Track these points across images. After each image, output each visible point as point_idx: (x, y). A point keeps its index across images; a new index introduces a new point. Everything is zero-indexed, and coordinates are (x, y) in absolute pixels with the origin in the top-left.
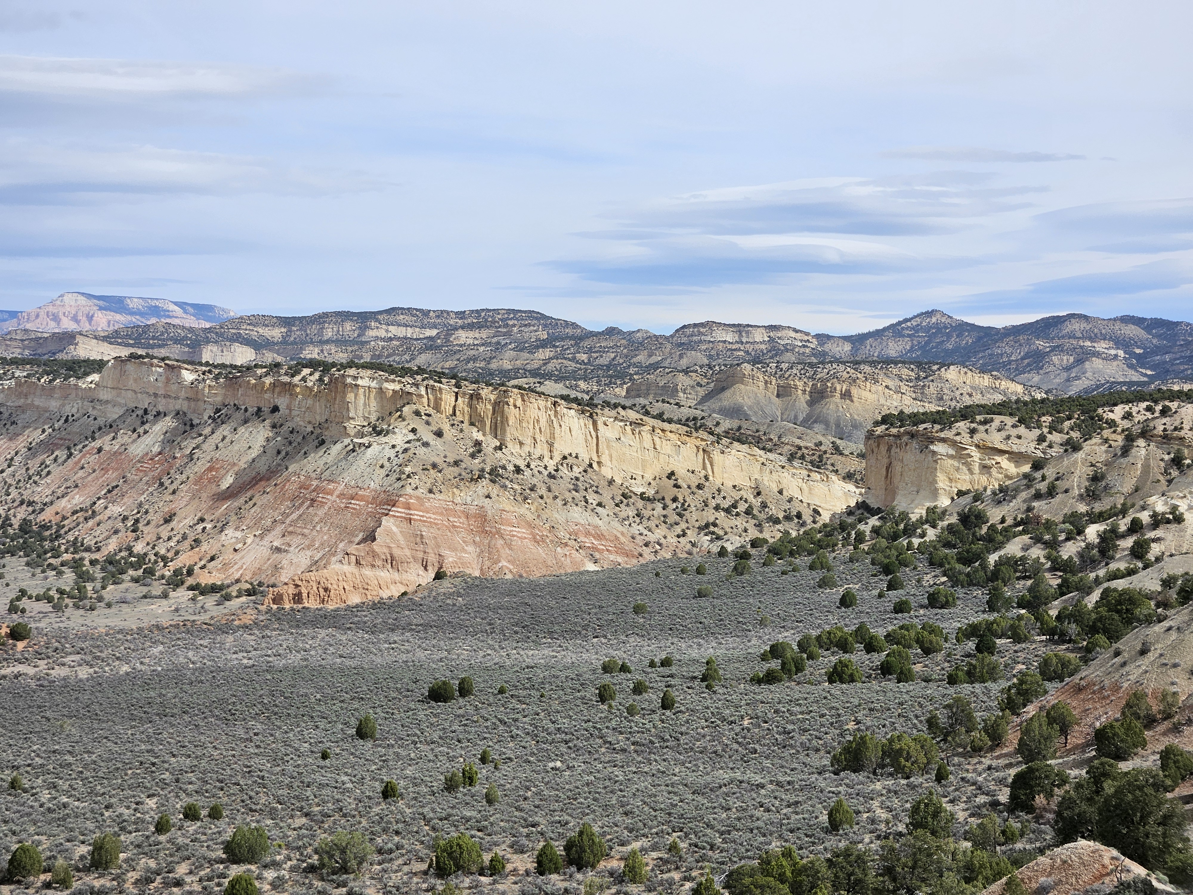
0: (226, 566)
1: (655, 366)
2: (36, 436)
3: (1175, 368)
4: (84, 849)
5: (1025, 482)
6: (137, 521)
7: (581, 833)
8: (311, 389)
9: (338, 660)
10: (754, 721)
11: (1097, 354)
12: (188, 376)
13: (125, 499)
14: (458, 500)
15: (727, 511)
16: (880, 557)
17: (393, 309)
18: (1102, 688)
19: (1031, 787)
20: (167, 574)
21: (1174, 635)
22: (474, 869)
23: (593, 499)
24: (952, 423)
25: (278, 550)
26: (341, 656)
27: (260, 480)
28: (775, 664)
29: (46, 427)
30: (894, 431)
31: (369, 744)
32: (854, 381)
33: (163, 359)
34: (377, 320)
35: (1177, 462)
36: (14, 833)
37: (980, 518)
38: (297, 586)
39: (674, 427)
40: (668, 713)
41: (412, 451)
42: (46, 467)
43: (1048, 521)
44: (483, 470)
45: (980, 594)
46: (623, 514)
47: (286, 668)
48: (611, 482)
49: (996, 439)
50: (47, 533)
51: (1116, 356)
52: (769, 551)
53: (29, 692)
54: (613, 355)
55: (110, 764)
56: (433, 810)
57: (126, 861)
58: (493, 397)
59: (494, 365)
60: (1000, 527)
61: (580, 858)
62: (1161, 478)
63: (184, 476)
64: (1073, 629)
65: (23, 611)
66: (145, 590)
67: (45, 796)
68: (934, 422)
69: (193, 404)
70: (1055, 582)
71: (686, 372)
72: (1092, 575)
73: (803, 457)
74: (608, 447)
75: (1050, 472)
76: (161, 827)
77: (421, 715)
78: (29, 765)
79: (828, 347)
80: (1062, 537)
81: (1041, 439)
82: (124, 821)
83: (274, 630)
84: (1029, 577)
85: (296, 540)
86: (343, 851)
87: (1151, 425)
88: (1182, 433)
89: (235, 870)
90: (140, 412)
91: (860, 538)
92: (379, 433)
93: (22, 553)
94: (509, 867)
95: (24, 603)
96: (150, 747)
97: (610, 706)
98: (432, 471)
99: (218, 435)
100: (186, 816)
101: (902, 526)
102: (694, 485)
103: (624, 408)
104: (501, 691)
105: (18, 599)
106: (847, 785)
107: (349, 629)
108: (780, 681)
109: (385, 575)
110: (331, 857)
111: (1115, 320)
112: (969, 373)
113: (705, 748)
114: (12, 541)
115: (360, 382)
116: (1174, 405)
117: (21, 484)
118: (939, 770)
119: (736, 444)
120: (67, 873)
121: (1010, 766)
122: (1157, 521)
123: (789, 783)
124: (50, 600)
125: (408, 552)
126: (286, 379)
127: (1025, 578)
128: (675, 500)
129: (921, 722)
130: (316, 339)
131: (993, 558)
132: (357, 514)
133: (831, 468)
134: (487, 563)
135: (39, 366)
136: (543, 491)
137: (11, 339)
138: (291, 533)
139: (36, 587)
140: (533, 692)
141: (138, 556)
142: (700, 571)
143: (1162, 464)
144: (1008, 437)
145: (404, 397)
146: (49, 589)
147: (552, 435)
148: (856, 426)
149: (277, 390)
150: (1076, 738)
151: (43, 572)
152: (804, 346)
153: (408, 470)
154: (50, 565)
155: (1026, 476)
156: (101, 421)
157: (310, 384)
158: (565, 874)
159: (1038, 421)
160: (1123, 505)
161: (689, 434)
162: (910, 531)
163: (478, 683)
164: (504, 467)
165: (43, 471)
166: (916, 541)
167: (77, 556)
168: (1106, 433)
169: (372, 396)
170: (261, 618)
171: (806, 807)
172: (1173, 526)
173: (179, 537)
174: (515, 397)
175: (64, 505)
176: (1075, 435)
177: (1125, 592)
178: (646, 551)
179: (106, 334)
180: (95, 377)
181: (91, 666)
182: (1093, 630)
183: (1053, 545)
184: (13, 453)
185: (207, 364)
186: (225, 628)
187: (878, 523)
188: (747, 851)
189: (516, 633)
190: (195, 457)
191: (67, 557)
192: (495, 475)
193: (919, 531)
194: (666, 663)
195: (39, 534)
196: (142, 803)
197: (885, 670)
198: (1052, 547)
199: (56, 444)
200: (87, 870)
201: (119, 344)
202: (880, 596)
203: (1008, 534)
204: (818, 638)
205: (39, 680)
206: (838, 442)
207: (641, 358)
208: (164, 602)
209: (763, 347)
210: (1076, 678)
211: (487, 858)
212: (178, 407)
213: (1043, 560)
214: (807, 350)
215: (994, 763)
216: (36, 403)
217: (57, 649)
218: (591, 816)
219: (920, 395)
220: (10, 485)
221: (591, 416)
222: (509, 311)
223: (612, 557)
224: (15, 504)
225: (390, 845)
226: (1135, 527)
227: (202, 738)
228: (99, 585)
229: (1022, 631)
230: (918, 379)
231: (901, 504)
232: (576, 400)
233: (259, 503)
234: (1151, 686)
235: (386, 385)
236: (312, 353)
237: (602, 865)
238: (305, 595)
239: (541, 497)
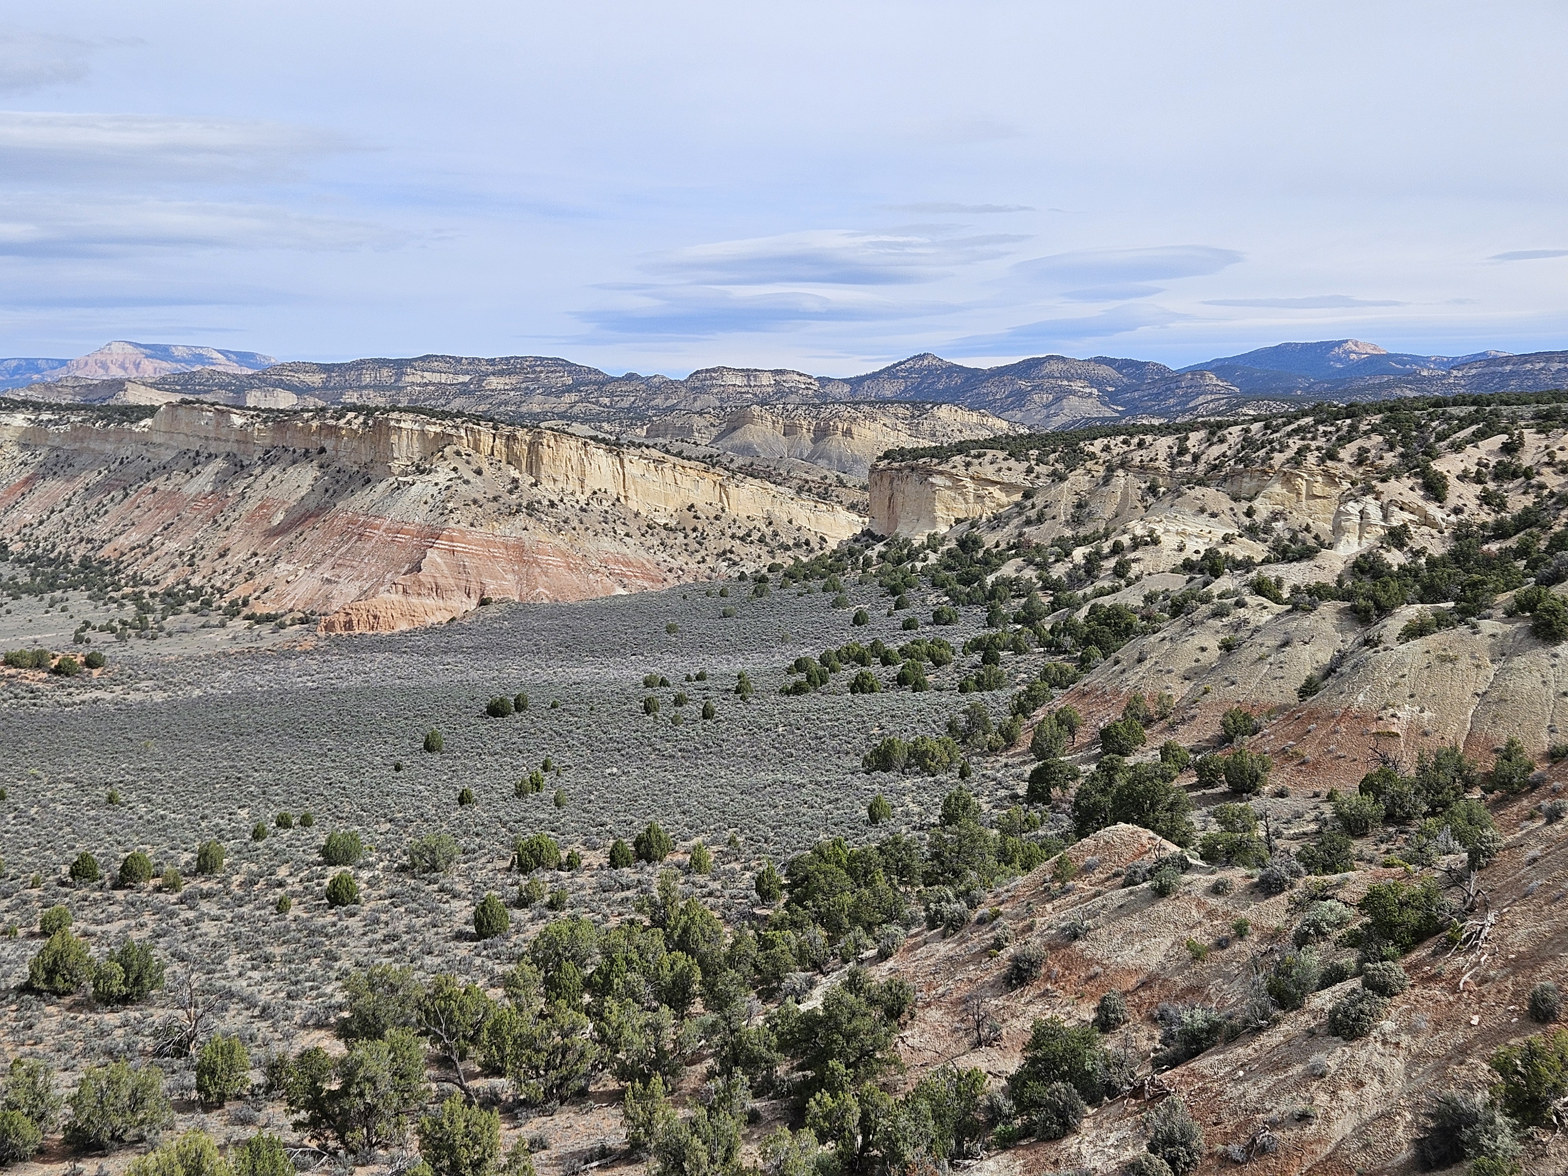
0: (280, 597)
1: (672, 409)
2: (93, 478)
3: (1143, 404)
4: (187, 856)
5: (1017, 510)
6: (193, 556)
7: (649, 831)
8: (356, 431)
9: (398, 681)
10: (788, 728)
11: (1074, 393)
12: (237, 420)
13: (181, 536)
14: (496, 533)
15: (742, 539)
16: (887, 580)
17: (427, 356)
18: (1104, 693)
19: (1047, 781)
20: (224, 604)
21: (1167, 645)
22: (553, 865)
23: (621, 530)
24: (949, 457)
25: (329, 581)
26: (399, 678)
27: (310, 517)
28: (801, 677)
29: (102, 469)
30: (896, 465)
31: (437, 756)
32: (855, 420)
33: (213, 404)
34: (413, 367)
35: (1153, 490)
36: (119, 843)
37: (977, 543)
38: (348, 614)
39: (693, 463)
40: (709, 722)
41: (454, 488)
42: (104, 506)
43: (1037, 545)
44: (520, 505)
45: (980, 612)
46: (648, 544)
47: (349, 689)
48: (637, 514)
49: (989, 471)
50: (108, 568)
51: (1091, 393)
52: (785, 575)
53: (108, 716)
54: (633, 399)
55: (198, 779)
56: (508, 814)
57: (230, 865)
58: (528, 438)
59: (524, 409)
60: (994, 551)
61: (649, 853)
62: (1139, 504)
63: (237, 514)
64: (1068, 641)
65: (88, 641)
66: (204, 620)
67: (142, 809)
68: (933, 456)
69: (242, 447)
70: (1047, 600)
71: (701, 413)
72: (1080, 593)
73: (810, 490)
74: (634, 483)
75: (1039, 500)
76: (258, 835)
77: (482, 729)
78: (121, 782)
79: (828, 389)
80: (1052, 559)
81: (1030, 470)
82: (221, 830)
83: (334, 655)
84: (1023, 596)
85: (346, 572)
86: (432, 852)
87: (1130, 456)
88: (1157, 464)
89: (333, 872)
90: (192, 454)
91: (867, 563)
92: (422, 472)
93: (83, 588)
94: (584, 862)
95: (89, 633)
96: (231, 764)
97: (656, 717)
98: (473, 506)
99: (268, 475)
100: (279, 824)
101: (906, 552)
102: (711, 517)
103: (647, 447)
104: (554, 706)
105: (83, 630)
106: (880, 783)
107: (405, 652)
108: (807, 692)
109: (431, 602)
110: (422, 857)
111: (1089, 361)
112: (960, 411)
113: (746, 753)
114: (74, 576)
115: (402, 425)
116: (1149, 439)
117: (80, 523)
118: (961, 768)
119: (749, 478)
120: (176, 877)
121: (1024, 763)
122: (1137, 543)
123: (827, 782)
124: (113, 630)
125: (452, 581)
126: (333, 422)
127: (1020, 596)
128: (695, 530)
129: (938, 726)
130: (354, 384)
131: (990, 579)
132: (404, 547)
133: (836, 499)
134: (526, 590)
135: (93, 411)
136: (576, 523)
137: (62, 386)
138: (340, 565)
139: (99, 617)
140: (582, 706)
141: (195, 588)
142: (722, 594)
143: (1140, 492)
144: (1000, 470)
145: (444, 439)
146: (112, 621)
147: (583, 472)
148: (856, 461)
149: (324, 432)
150: (1083, 737)
151: (105, 604)
152: (807, 388)
153: (450, 505)
154: (111, 598)
155: (1017, 504)
156: (155, 463)
157: (355, 427)
158: (636, 867)
159: (1026, 454)
160: (1106, 529)
161: (706, 470)
162: (912, 556)
163: (532, 698)
164: (539, 502)
165: (101, 510)
166: (919, 565)
167: (137, 590)
168: (1089, 464)
169: (415, 437)
170: (321, 644)
171: (846, 802)
172: (1151, 548)
173: (233, 570)
174: (548, 438)
175: (122, 542)
176: (1060, 466)
177: (1113, 607)
178: (670, 576)
179: (153, 380)
180: (148, 421)
181: (165, 691)
182: (1087, 641)
183: (1043, 566)
184: (71, 493)
185: (255, 409)
186: (288, 654)
187: (883, 549)
188: (799, 842)
189: (560, 652)
190: (247, 495)
191: (127, 590)
192: (531, 509)
193: (921, 555)
194: (700, 677)
195: (99, 569)
196: (235, 814)
197: (901, 680)
198: (1042, 569)
199: (112, 485)
200: (194, 874)
201: (167, 390)
202: (889, 615)
203: (1003, 559)
204: (838, 653)
205: (116, 704)
206: (842, 475)
207: (659, 401)
208: (222, 631)
209: (770, 389)
210: (1080, 685)
211: (564, 854)
212: (228, 449)
213: (1035, 580)
214: (810, 392)
215: (1010, 761)
216: (92, 446)
217: (130, 676)
218: (653, 816)
219: (915, 431)
220: (69, 524)
221: (618, 455)
222: (536, 359)
223: (639, 582)
224: (75, 542)
225: (472, 846)
226: (1117, 549)
227: (280, 754)
228: (159, 616)
229: (1023, 644)
230: (913, 417)
231: (903, 531)
232: (604, 440)
233: (309, 538)
234: (1149, 689)
235: (427, 427)
236: (351, 397)
237: (668, 858)
238: (355, 622)
239: (574, 529)
